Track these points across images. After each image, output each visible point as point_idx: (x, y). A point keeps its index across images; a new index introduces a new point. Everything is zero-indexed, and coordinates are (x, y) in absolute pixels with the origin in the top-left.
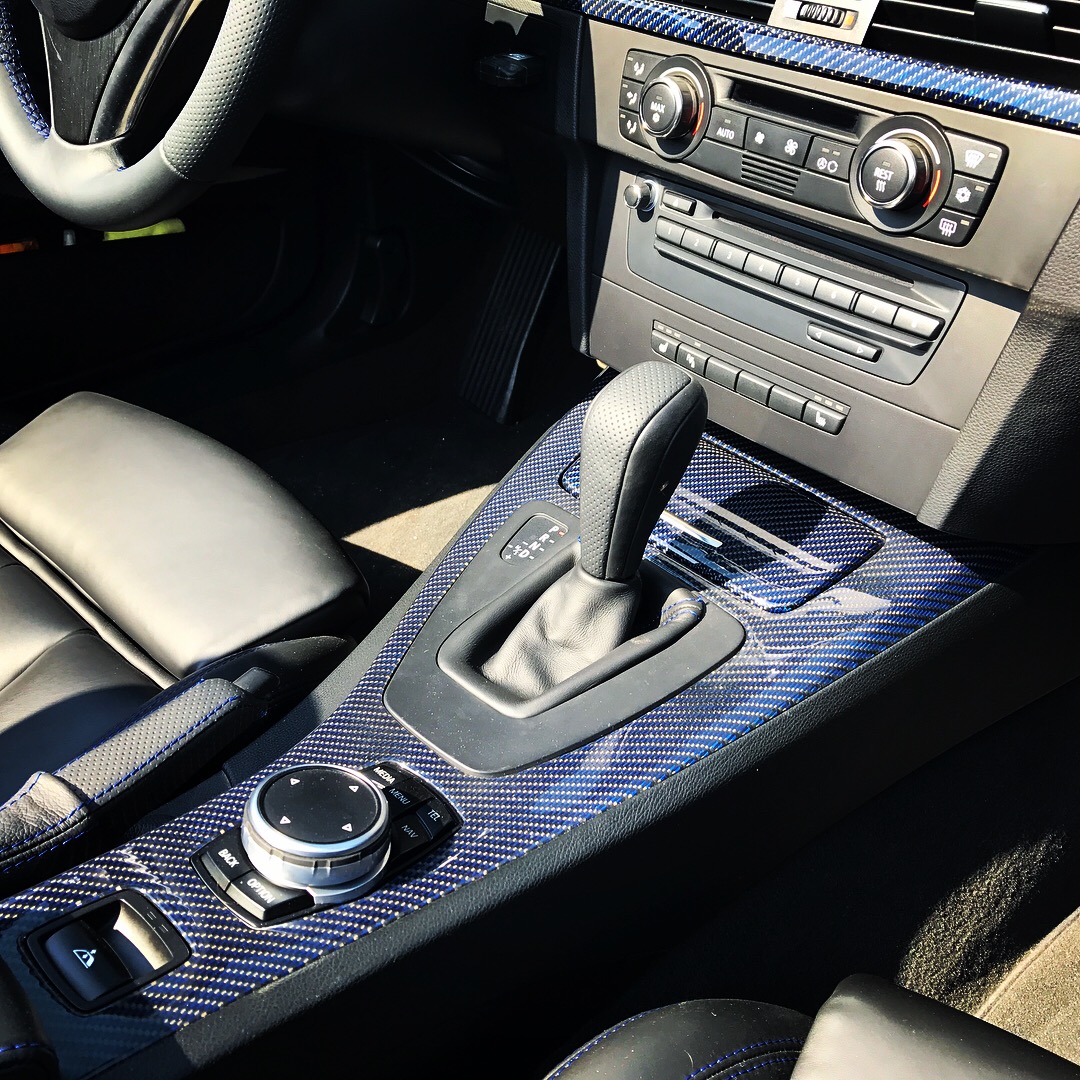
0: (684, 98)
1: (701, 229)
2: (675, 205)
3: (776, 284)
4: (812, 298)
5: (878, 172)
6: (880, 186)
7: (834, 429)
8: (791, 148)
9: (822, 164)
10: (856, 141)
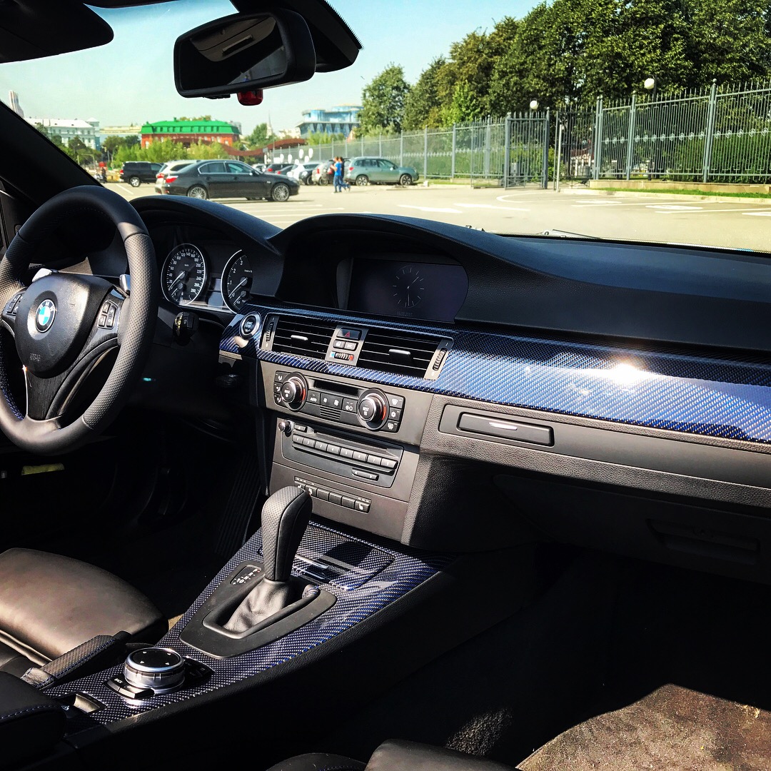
0: (297, 388)
1: (309, 437)
2: (299, 428)
3: (339, 455)
4: (352, 459)
5: (364, 409)
6: (366, 414)
7: (366, 510)
8: (336, 403)
9: (347, 408)
10: (358, 399)
